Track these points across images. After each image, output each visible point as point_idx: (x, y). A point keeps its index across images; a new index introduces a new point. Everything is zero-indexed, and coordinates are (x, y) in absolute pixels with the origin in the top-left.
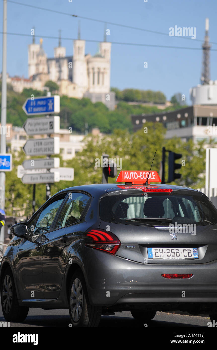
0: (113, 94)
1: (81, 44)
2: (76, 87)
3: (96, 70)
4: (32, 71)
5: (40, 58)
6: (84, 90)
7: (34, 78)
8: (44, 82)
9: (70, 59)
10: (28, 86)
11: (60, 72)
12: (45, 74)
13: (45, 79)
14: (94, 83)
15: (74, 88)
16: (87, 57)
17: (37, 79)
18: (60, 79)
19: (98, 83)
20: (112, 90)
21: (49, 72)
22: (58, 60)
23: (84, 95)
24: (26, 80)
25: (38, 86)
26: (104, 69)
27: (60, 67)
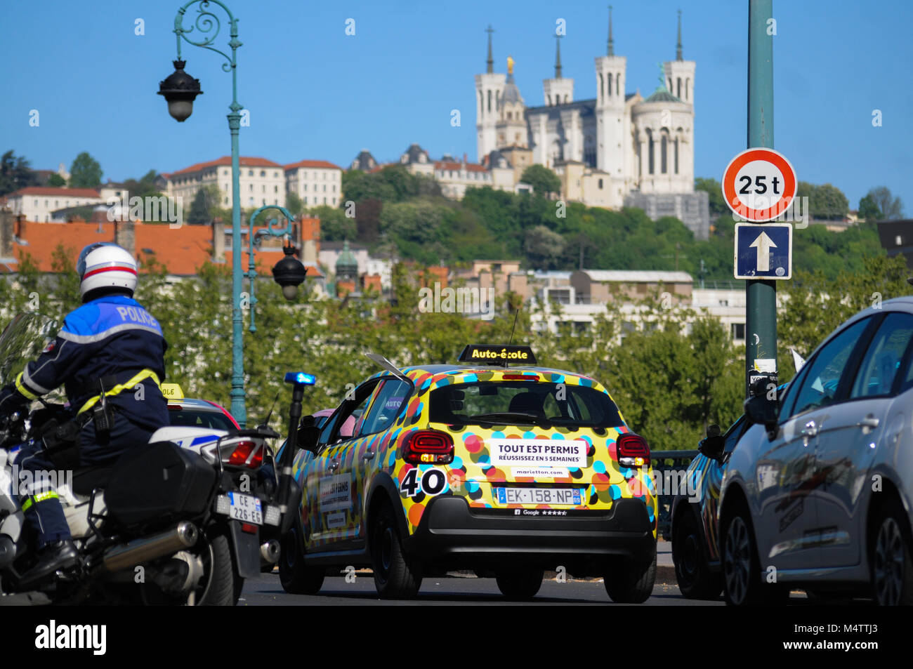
0: (705, 196)
1: (615, 66)
2: (604, 178)
3: (657, 135)
4: (489, 142)
5: (508, 108)
6: (626, 190)
7: (493, 160)
8: (520, 172)
9: (589, 112)
10: (479, 181)
11: (562, 142)
12: (521, 149)
13: (522, 161)
14: (651, 171)
15: (601, 184)
16: (633, 101)
17: (503, 163)
18: (561, 161)
19: (664, 170)
20: (700, 185)
21: (532, 145)
22: (556, 112)
23: (627, 200)
24: (472, 168)
25: (506, 180)
26: (680, 129)
27: (561, 130)
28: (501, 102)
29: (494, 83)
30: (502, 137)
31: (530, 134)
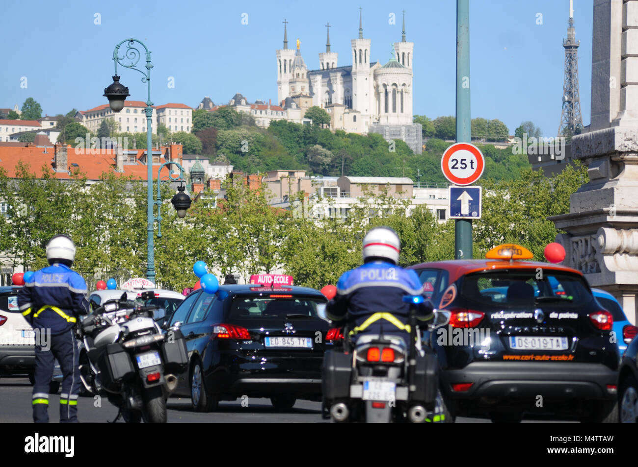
0: (420, 126)
1: (363, 45)
2: (358, 116)
3: (390, 89)
4: (285, 92)
5: (297, 71)
6: (371, 122)
7: (287, 104)
8: (304, 111)
9: (347, 74)
10: (278, 117)
11: (330, 92)
12: (305, 96)
13: (306, 104)
14: (386, 111)
15: (355, 119)
16: (375, 67)
17: (294, 105)
18: (330, 104)
19: (394, 110)
20: (417, 120)
21: (312, 94)
22: (326, 73)
23: (371, 129)
24: (274, 108)
25: (296, 116)
26: (404, 85)
27: (330, 84)
28: (292, 67)
29: (288, 55)
30: (293, 89)
31: (311, 87)
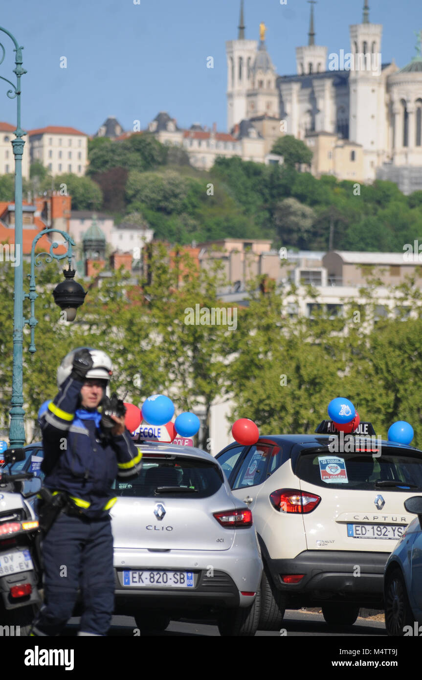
1: (370, 34)
2: (358, 151)
3: (412, 107)
4: (239, 112)
5: (259, 76)
6: (379, 162)
7: (243, 130)
8: (270, 143)
9: (342, 82)
10: (228, 151)
11: (313, 112)
12: (272, 118)
13: (274, 131)
14: (406, 143)
15: (353, 156)
16: (389, 70)
17: (253, 133)
18: (312, 132)
19: (419, 142)
21: (283, 115)
22: (308, 80)
23: (379, 173)
24: (222, 137)
25: (256, 151)
27: (313, 99)
28: (252, 70)
29: (246, 50)
30: (253, 106)
31: (282, 104)
